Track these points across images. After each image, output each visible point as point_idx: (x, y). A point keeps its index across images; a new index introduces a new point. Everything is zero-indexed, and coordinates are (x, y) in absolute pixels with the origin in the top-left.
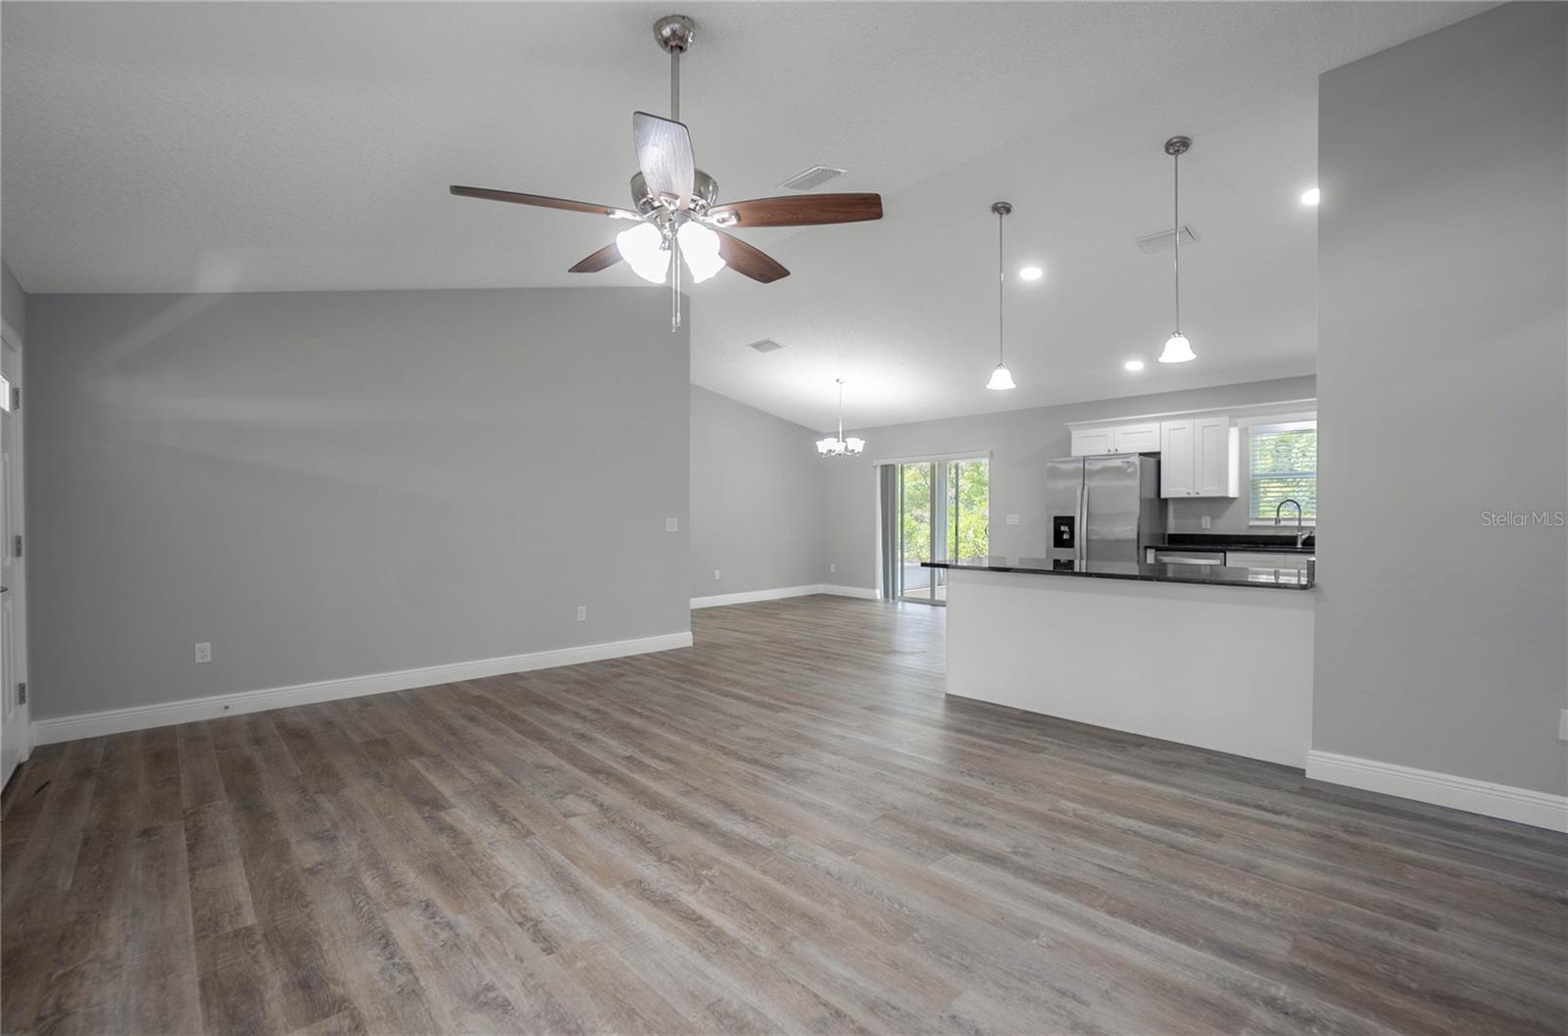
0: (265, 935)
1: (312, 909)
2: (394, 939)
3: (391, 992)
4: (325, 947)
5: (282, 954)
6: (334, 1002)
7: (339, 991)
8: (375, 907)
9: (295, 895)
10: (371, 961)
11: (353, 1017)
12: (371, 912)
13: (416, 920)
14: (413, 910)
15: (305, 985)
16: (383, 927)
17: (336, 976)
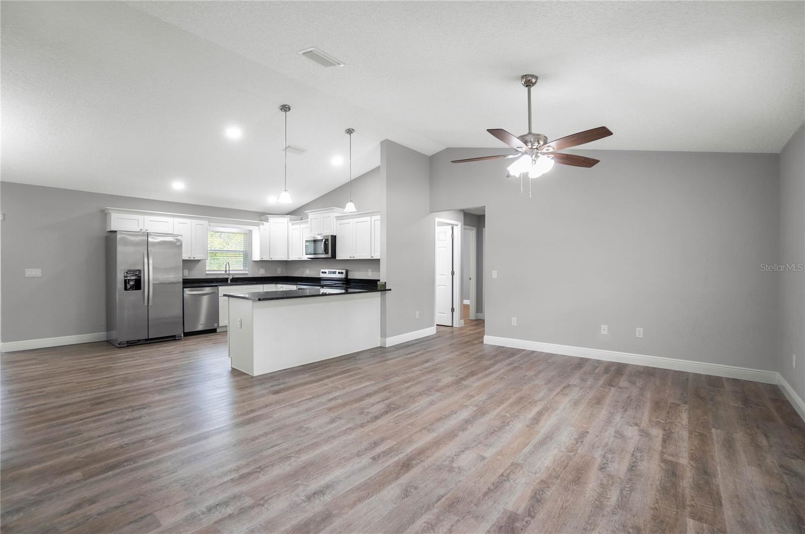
0: (684, 508)
1: (654, 505)
2: (628, 466)
3: (645, 454)
4: (658, 482)
5: (679, 492)
6: (666, 463)
7: (662, 465)
8: (624, 483)
9: (658, 521)
10: (643, 466)
11: (662, 456)
12: (627, 483)
13: (613, 468)
14: (609, 471)
15: (674, 474)
16: (628, 473)
17: (660, 469)
